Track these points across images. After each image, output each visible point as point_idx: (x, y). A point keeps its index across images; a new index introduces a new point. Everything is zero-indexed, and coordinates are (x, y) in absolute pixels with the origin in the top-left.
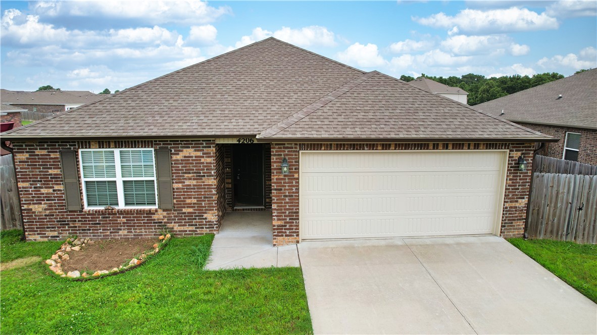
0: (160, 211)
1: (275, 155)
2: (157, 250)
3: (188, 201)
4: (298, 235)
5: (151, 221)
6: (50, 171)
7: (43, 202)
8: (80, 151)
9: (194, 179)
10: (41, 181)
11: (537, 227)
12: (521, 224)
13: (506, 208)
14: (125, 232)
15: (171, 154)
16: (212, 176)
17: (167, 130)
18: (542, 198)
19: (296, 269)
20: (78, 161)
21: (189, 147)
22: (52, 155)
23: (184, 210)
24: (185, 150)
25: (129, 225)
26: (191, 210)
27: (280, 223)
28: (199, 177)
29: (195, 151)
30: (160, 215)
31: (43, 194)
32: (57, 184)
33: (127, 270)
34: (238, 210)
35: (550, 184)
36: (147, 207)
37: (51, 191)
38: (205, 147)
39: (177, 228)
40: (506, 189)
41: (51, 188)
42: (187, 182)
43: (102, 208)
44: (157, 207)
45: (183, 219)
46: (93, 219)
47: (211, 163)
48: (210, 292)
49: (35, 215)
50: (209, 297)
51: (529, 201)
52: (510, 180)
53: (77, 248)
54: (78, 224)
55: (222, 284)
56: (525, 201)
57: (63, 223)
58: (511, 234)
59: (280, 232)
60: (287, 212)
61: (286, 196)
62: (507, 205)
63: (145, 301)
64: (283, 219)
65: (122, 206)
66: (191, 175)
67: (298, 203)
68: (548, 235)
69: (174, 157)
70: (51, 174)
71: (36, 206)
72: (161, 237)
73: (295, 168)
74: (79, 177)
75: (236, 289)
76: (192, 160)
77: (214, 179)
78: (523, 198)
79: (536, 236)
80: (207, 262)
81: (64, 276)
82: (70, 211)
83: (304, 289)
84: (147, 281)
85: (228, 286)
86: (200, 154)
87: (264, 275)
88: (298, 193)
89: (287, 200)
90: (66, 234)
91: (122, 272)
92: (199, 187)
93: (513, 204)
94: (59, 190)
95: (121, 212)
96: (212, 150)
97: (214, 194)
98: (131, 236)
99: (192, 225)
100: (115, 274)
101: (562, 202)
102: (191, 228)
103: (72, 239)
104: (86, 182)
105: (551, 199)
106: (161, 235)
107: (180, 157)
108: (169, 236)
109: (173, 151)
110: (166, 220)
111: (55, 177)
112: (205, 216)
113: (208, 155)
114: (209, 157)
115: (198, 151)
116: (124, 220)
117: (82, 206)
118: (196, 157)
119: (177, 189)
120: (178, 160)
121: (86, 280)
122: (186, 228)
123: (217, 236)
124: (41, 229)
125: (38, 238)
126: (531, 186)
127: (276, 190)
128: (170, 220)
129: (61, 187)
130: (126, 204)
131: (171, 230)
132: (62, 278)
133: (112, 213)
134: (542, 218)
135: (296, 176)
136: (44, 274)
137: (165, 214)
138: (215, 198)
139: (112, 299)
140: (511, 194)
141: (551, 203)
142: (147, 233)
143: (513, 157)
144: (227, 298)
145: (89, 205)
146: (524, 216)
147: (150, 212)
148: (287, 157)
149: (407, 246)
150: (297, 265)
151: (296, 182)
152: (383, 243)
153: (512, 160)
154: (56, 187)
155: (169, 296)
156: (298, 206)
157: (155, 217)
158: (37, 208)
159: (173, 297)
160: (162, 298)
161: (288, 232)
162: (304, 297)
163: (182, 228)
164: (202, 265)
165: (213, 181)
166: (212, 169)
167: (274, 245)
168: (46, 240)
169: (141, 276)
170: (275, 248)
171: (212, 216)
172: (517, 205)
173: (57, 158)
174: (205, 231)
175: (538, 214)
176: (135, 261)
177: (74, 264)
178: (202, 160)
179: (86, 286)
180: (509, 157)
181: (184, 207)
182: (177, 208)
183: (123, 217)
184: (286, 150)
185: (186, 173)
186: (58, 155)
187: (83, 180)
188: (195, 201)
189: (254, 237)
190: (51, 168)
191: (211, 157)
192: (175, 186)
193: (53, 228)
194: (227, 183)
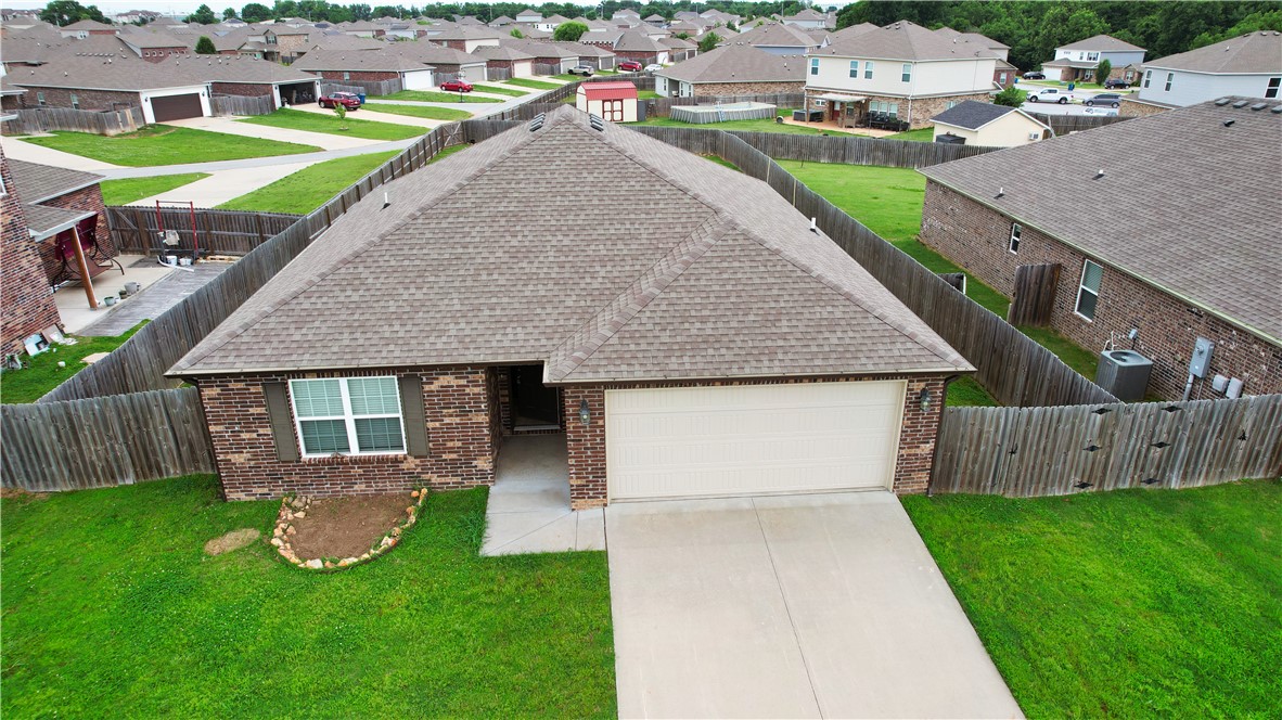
0: (410, 459)
1: (570, 397)
2: (413, 519)
3: (450, 444)
4: (605, 497)
5: (397, 471)
6: (251, 410)
7: (245, 451)
8: (290, 381)
9: (457, 416)
10: (240, 423)
11: (949, 478)
12: (925, 477)
13: (902, 456)
14: (363, 487)
15: (423, 383)
16: (483, 411)
17: (415, 353)
18: (957, 440)
19: (600, 552)
20: (289, 396)
21: (447, 374)
22: (253, 390)
23: (444, 456)
24: (441, 377)
25: (367, 478)
26: (454, 456)
27: (579, 482)
28: (464, 413)
29: (456, 378)
30: (411, 463)
31: (244, 440)
32: (261, 427)
33: (380, 556)
34: (521, 432)
35: (970, 421)
36: (392, 453)
37: (254, 435)
38: (470, 373)
39: (435, 479)
40: (902, 431)
41: (254, 431)
42: (447, 420)
43: (328, 455)
44: (406, 452)
45: (442, 467)
46: (316, 471)
47: (479, 394)
48: (492, 591)
49: (236, 468)
50: (492, 599)
51: (937, 444)
52: (908, 419)
53: (300, 515)
54: (295, 478)
55: (506, 578)
56: (931, 445)
57: (274, 478)
58: (910, 489)
59: (580, 493)
60: (590, 469)
61: (586, 448)
62: (903, 452)
63: (415, 606)
64: (584, 478)
65: (355, 451)
66: (452, 410)
67: (605, 456)
68: (965, 487)
69: (427, 388)
70: (253, 414)
71: (236, 455)
72: (415, 493)
73: (598, 413)
74: (293, 417)
75: (525, 586)
76: (453, 391)
77: (486, 415)
78: (928, 443)
79: (947, 489)
80: (484, 540)
81: (302, 565)
82: (283, 462)
83: (609, 588)
84: (412, 576)
85: (514, 582)
86: (464, 382)
87: (560, 563)
88: (604, 444)
89: (589, 454)
90: (280, 491)
91: (374, 558)
92: (464, 426)
93: (913, 451)
94: (265, 435)
95: (355, 461)
96: (481, 376)
97: (486, 435)
98: (371, 491)
99: (457, 476)
100: (366, 562)
101: (987, 444)
102: (455, 479)
103: (290, 499)
104: (302, 422)
105: (971, 440)
106: (414, 489)
107: (435, 387)
108: (425, 491)
109: (424, 380)
110: (419, 470)
111: (259, 417)
112: (475, 463)
113: (475, 383)
114: (476, 386)
115: (461, 378)
116: (361, 471)
117: (300, 454)
118: (457, 386)
119: (433, 429)
120: (432, 391)
121: (332, 573)
122: (447, 480)
123: (493, 489)
124: (246, 485)
125: (243, 496)
126: (939, 427)
127: (573, 441)
128: (425, 470)
129: (268, 431)
130: (362, 448)
131: (428, 483)
132: (301, 569)
133: (342, 462)
134: (957, 465)
135: (600, 423)
136: (273, 558)
137: (418, 461)
138: (486, 439)
139: (373, 602)
140: (909, 438)
141: (970, 446)
142: (393, 488)
143: (913, 390)
144: (514, 600)
145: (308, 451)
146: (928, 465)
147: (396, 460)
148: (587, 400)
149: (755, 511)
150: (602, 548)
151: (601, 431)
152: (723, 504)
153: (911, 394)
154: (261, 431)
155: (443, 598)
156: (605, 460)
157: (404, 466)
158: (237, 459)
159: (448, 600)
160: (434, 601)
161: (591, 493)
162: (607, 598)
163: (443, 480)
164: (478, 547)
165: (483, 418)
166: (482, 402)
167: (573, 510)
168: (253, 498)
169: (401, 565)
170: (575, 513)
171: (483, 463)
172: (918, 451)
173: (260, 393)
174: (476, 482)
175: (951, 460)
176: (388, 541)
177: (305, 542)
178: (467, 390)
179: (336, 581)
180: (908, 390)
181: (445, 453)
182: (436, 454)
183: (359, 468)
184: (586, 391)
185: (444, 408)
186: (260, 389)
187: (297, 420)
188: (460, 444)
189: (545, 491)
190: (252, 407)
191: (479, 386)
192: (430, 425)
193: (261, 484)
194: (503, 396)
